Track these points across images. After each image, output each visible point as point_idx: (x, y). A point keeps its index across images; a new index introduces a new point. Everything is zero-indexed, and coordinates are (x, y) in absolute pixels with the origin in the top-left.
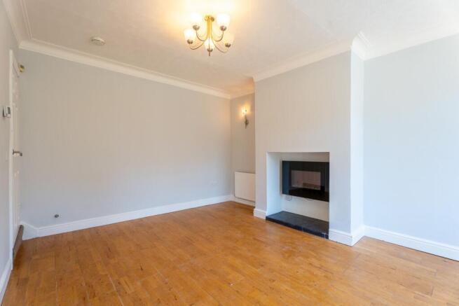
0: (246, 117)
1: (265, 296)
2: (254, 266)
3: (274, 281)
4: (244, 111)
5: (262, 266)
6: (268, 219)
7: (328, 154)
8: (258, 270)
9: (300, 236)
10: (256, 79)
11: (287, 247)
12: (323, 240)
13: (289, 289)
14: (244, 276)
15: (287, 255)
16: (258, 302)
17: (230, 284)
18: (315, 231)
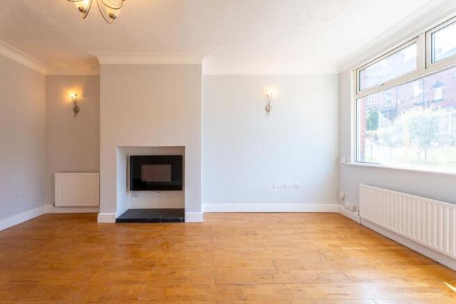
0: (75, 102)
1: (180, 288)
2: (144, 270)
3: (174, 273)
4: (72, 94)
5: (153, 266)
6: (118, 221)
7: (183, 148)
8: (153, 272)
9: (162, 228)
10: (102, 61)
11: (159, 241)
12: (181, 224)
13: (190, 272)
14: (144, 283)
15: (165, 247)
16: (179, 296)
17: (137, 299)
18: (173, 218)
